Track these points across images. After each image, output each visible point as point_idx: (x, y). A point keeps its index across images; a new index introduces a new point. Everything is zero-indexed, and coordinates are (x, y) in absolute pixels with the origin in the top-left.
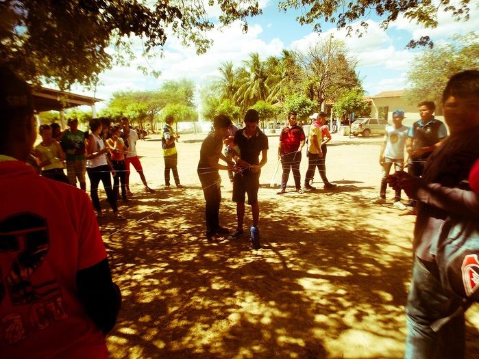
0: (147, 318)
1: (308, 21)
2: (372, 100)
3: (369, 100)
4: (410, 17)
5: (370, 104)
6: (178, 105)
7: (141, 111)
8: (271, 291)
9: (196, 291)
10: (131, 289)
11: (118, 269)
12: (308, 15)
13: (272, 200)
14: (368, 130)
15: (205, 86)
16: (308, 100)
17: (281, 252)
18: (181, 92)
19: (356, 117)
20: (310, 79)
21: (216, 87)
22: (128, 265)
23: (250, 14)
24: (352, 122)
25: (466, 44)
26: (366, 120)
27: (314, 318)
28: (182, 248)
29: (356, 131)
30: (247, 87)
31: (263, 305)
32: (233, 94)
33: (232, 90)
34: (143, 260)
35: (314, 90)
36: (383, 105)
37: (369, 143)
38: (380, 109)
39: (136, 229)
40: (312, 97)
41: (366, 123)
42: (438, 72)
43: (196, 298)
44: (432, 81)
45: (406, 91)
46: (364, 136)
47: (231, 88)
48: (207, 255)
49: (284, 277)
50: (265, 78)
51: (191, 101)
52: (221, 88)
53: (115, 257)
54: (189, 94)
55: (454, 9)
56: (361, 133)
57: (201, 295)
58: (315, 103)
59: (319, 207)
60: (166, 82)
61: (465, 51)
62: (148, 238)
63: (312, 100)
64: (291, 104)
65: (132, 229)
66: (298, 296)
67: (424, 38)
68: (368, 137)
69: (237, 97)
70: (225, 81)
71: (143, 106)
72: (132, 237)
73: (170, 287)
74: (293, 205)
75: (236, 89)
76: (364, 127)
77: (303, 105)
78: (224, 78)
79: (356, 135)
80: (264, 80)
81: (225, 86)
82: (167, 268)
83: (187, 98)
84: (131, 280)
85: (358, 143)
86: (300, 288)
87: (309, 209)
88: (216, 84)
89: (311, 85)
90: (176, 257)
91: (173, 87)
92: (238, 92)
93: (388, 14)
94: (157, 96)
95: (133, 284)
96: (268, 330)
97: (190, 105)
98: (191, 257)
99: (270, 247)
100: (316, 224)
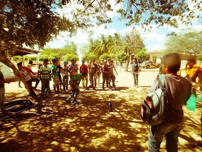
0: (74, 137)
1: (129, 25)
2: (150, 54)
3: (149, 54)
4: (168, 24)
5: (149, 55)
6: (71, 54)
7: (56, 56)
8: (120, 127)
9: (91, 127)
10: (65, 127)
11: (59, 119)
12: (129, 22)
13: (114, 94)
14: (149, 65)
15: (82, 46)
16: (125, 53)
17: (121, 113)
18: (72, 49)
19: (143, 60)
20: (126, 45)
21: (86, 47)
22: (62, 118)
23: (108, 22)
24: (142, 62)
25: (186, 33)
26: (148, 61)
27: (136, 136)
28: (82, 112)
29: (144, 66)
30: (99, 47)
31: (117, 132)
32: (93, 50)
33: (93, 48)
34: (67, 117)
35: (127, 49)
36: (154, 56)
37: (149, 71)
38: (153, 57)
39: (62, 105)
40: (127, 52)
41: (148, 63)
42: (175, 43)
43: (91, 130)
44: (174, 46)
45: (164, 50)
46: (147, 68)
47: (92, 47)
48: (92, 114)
49: (123, 122)
50: (107, 44)
51: (76, 53)
52: (88, 48)
53: (56, 115)
54: (75, 50)
55: (186, 22)
56: (146, 67)
57: (93, 129)
58: (128, 55)
59: (133, 96)
60: (65, 45)
61: (186, 35)
62: (68, 108)
63: (126, 53)
64: (118, 55)
65: (60, 105)
66: (130, 128)
67: (173, 32)
68: (149, 68)
69: (95, 51)
70: (90, 45)
71: (56, 54)
72: (61, 108)
73: (81, 126)
74: (123, 96)
75: (95, 48)
76: (147, 65)
77: (123, 55)
78: (90, 43)
79: (144, 68)
80: (106, 45)
81: (90, 46)
82: (78, 119)
83: (74, 51)
84: (64, 124)
85: (145, 71)
86: (130, 126)
87: (129, 97)
88: (86, 46)
89: (126, 48)
90: (80, 115)
91: (68, 46)
92: (96, 49)
93: (160, 23)
94: (62, 50)
95: (66, 125)
96: (120, 140)
97: (76, 54)
98: (86, 115)
99: (116, 111)
100: (133, 103)
